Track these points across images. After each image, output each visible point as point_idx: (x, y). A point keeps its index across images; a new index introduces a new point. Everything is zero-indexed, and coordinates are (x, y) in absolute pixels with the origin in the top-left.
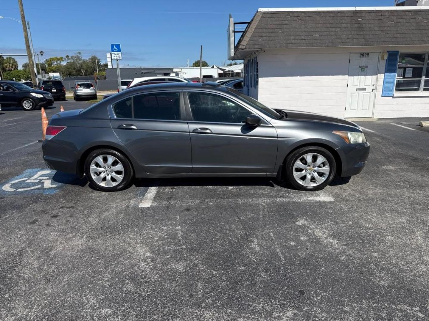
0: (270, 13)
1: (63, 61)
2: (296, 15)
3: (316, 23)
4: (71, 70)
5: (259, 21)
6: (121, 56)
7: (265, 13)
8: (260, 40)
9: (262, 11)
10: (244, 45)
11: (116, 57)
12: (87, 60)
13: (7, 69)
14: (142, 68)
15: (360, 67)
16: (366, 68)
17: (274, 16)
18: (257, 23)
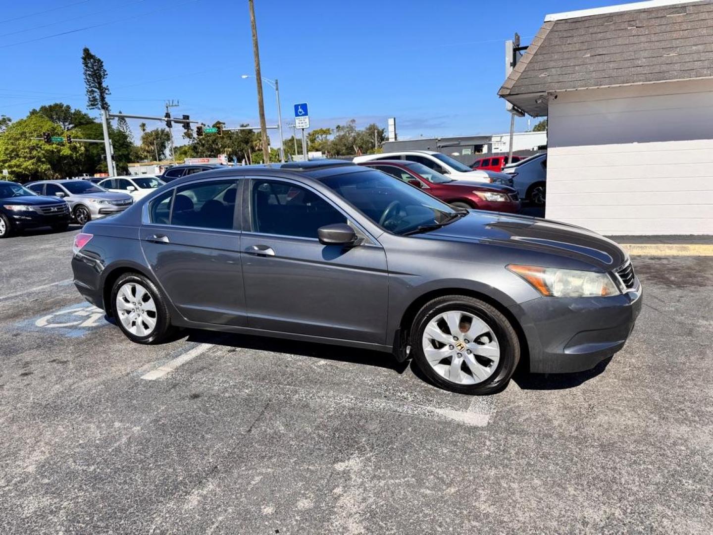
0: (569, 21)
1: (330, 134)
2: (626, 18)
3: (673, 29)
4: (339, 147)
5: (545, 40)
6: (308, 123)
7: (558, 22)
8: (543, 75)
9: (552, 20)
10: (508, 88)
11: (301, 125)
12: (362, 132)
13: (257, 148)
14: (439, 139)
17: (578, 25)
18: (539, 45)
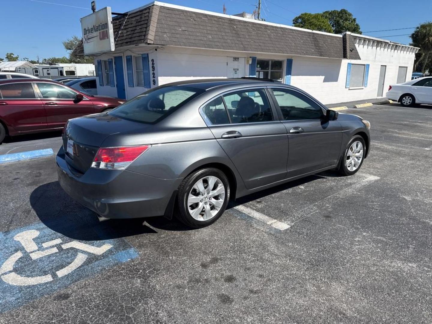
2: (189, 14)
3: (206, 25)
5: (159, 15)
7: (161, 7)
9: (158, 5)
10: (151, 40)
15: (234, 69)
16: (237, 71)
17: (170, 11)
